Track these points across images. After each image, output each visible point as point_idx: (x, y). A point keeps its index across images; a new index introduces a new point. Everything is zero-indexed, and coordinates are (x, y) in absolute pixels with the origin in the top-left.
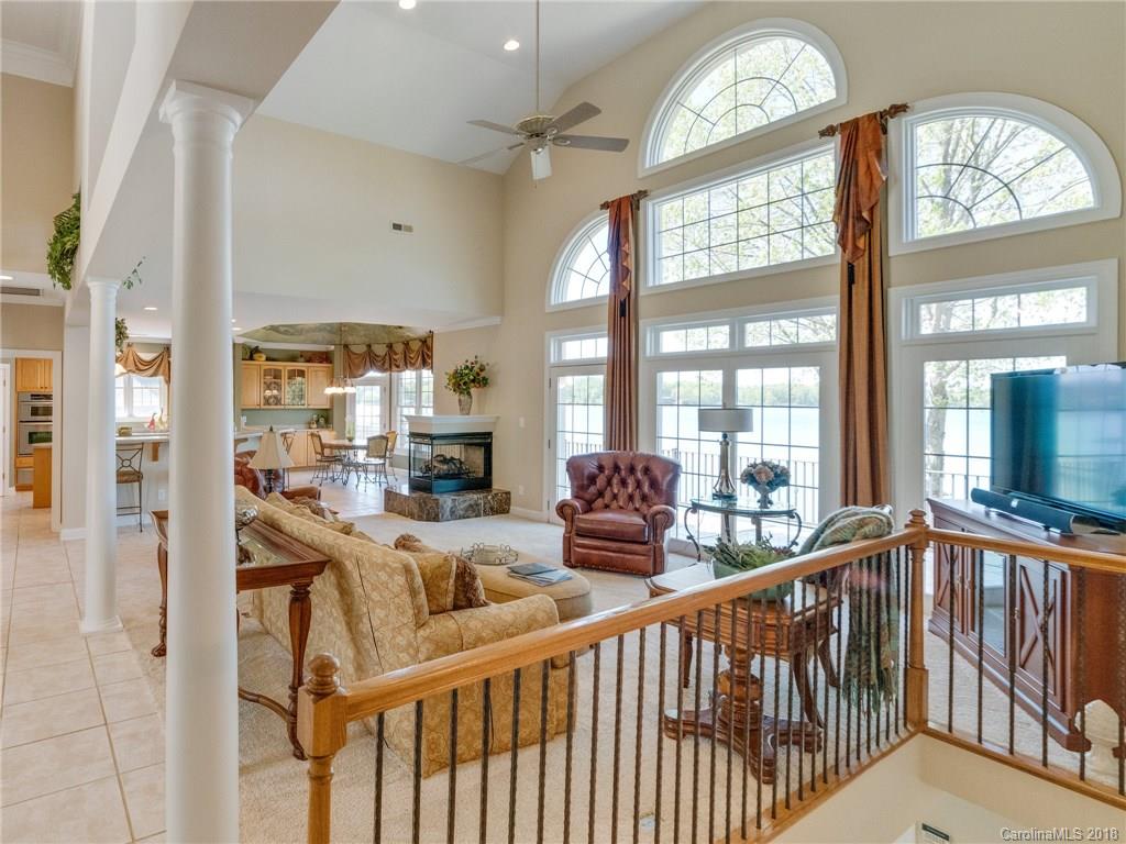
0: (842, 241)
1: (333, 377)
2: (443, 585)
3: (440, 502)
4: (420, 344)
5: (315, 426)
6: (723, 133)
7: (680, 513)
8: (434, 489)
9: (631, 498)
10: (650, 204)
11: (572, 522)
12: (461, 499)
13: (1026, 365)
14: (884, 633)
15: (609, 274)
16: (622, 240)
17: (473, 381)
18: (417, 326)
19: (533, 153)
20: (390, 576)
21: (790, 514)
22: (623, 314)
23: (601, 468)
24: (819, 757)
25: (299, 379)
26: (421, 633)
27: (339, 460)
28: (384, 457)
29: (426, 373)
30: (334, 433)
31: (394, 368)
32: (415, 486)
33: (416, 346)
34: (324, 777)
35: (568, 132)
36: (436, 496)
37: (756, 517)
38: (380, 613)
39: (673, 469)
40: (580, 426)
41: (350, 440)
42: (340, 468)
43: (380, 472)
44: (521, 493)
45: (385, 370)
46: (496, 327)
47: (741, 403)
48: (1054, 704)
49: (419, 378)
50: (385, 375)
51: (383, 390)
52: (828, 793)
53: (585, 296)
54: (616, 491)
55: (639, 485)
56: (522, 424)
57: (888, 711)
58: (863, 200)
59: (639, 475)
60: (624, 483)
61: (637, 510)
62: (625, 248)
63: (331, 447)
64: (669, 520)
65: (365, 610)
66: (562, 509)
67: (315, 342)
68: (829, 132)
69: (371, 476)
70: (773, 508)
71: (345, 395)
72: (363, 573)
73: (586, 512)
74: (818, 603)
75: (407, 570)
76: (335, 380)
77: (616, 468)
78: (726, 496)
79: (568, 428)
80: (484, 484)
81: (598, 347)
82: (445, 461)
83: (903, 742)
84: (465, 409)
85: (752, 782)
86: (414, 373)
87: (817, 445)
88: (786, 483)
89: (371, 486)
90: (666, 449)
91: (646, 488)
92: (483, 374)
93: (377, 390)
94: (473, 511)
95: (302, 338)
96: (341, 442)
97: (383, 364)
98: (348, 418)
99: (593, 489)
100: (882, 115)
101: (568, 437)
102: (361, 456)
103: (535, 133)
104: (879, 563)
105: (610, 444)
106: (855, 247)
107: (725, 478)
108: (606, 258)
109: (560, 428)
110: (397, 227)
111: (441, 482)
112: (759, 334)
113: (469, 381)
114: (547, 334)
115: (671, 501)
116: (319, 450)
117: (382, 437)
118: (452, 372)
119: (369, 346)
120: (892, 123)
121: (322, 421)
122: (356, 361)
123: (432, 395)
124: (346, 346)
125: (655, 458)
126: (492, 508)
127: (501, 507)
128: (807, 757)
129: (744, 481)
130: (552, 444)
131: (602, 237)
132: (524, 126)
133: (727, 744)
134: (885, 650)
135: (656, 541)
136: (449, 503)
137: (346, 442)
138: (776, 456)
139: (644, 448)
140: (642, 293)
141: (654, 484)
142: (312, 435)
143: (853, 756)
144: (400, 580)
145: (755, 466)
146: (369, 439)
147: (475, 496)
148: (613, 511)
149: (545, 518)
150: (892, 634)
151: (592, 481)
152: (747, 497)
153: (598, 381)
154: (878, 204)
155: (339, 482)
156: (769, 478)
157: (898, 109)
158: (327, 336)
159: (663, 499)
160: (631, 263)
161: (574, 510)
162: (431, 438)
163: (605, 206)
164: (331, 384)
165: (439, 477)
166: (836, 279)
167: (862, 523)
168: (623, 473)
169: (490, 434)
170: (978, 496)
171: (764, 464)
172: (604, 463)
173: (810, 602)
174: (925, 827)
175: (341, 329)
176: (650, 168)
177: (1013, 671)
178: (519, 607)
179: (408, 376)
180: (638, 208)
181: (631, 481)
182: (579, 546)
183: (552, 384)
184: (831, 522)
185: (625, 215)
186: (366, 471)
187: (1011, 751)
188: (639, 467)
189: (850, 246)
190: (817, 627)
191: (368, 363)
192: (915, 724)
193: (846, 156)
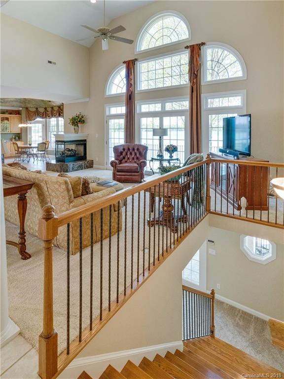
0: (190, 80)
1: (21, 120)
2: (78, 187)
3: (68, 165)
4: (58, 108)
5: (14, 140)
6: (159, 43)
7: (148, 162)
8: (66, 161)
9: (133, 158)
10: (138, 63)
11: (116, 167)
12: (76, 163)
13: (230, 115)
14: (202, 187)
15: (125, 85)
16: (130, 75)
17: (79, 121)
18: (57, 101)
19: (103, 41)
20: (60, 186)
21: (177, 159)
22: (130, 99)
23: (124, 149)
24: (188, 223)
25: (6, 121)
26: (72, 204)
27: (26, 153)
28: (45, 151)
29: (60, 119)
30: (23, 143)
31: (47, 117)
32: (58, 160)
33: (56, 109)
34: (50, 248)
35: (115, 35)
36: (66, 163)
37: (169, 161)
38: (55, 200)
39: (146, 148)
40: (117, 136)
41: (30, 145)
42: (26, 156)
43: (43, 157)
44: (97, 160)
45: (44, 118)
46: (87, 102)
47: (165, 127)
48: (235, 200)
49: (58, 121)
50: (44, 120)
51: (43, 125)
52: (190, 232)
53: (118, 92)
54: (129, 156)
55: (136, 154)
56: (97, 137)
57: (202, 208)
58: (195, 68)
59: (136, 151)
60: (131, 154)
61: (135, 162)
62: (131, 77)
63: (22, 148)
64: (145, 164)
65: (49, 200)
66: (112, 163)
67: (13, 106)
68: (187, 47)
69: (39, 159)
70: (173, 158)
71: (27, 128)
72: (48, 186)
73: (120, 164)
74: (187, 180)
75: (66, 183)
76: (23, 121)
77: (129, 149)
78: (161, 156)
79: (113, 137)
80: (84, 158)
81: (122, 110)
82: (69, 150)
83: (205, 216)
84: (76, 132)
85: (172, 234)
86: (55, 119)
87: (184, 139)
88: (176, 150)
89: (39, 162)
90: (143, 143)
91: (138, 155)
92: (83, 119)
93: (40, 125)
94: (81, 168)
95: (7, 104)
96: (26, 146)
97: (43, 116)
98: (29, 136)
99: (122, 157)
100: (200, 44)
101: (113, 140)
102: (35, 151)
103: (104, 33)
104: (200, 168)
105: (126, 141)
106: (193, 82)
107: (161, 150)
108: (125, 80)
109: (110, 137)
110: (50, 62)
111: (68, 158)
112: (169, 106)
113: (78, 121)
114: (105, 105)
115: (145, 158)
116: (17, 149)
117: (43, 143)
118: (71, 118)
119: (37, 108)
120: (202, 47)
121: (17, 138)
122: (32, 114)
123: (63, 127)
124: (27, 108)
125: (140, 145)
126: (87, 166)
127: (90, 166)
128: (185, 224)
129: (166, 151)
130: (107, 143)
131: (123, 72)
132: (100, 30)
133: (166, 225)
134: (202, 192)
135: (141, 171)
136: (72, 166)
137: (28, 146)
138: (174, 143)
139: (137, 143)
140: (136, 92)
141: (140, 154)
142: (13, 143)
143: (195, 221)
144: (64, 187)
145: (168, 146)
146: (38, 144)
147: (81, 162)
148: (128, 163)
149: (105, 168)
150: (203, 187)
151: (122, 154)
152: (166, 156)
153: (122, 122)
154: (199, 70)
155: (26, 162)
156: (172, 149)
157: (203, 44)
158: (19, 104)
159: (143, 158)
160: (132, 82)
161: (116, 164)
162: (64, 142)
163: (124, 62)
164: (21, 123)
165: (67, 156)
166: (189, 91)
167: (197, 158)
168: (131, 151)
169: (86, 140)
170: (221, 151)
171: (171, 145)
172: (125, 148)
173: (186, 180)
174: (209, 241)
175: (25, 101)
176: (138, 52)
177: (227, 194)
178: (104, 192)
179: (53, 121)
180: (135, 64)
181: (133, 153)
182: (117, 175)
183: (107, 122)
184: (189, 158)
185: (131, 66)
186: (37, 157)
187: (227, 213)
188: (136, 148)
189: (192, 82)
190: (187, 187)
191: (36, 115)
192: (208, 211)
193: (191, 55)
